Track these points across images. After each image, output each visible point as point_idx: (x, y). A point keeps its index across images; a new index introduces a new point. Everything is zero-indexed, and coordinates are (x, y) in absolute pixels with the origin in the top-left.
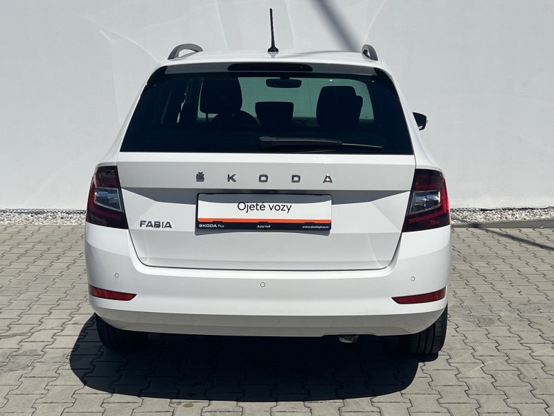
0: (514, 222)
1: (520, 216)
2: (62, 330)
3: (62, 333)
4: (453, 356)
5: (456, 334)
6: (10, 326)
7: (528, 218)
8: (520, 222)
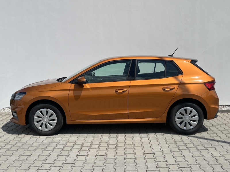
0: (225, 111)
1: (226, 108)
2: (79, 153)
3: (80, 154)
4: (223, 165)
5: (221, 156)
6: (61, 151)
7: (229, 109)
8: (226, 110)
